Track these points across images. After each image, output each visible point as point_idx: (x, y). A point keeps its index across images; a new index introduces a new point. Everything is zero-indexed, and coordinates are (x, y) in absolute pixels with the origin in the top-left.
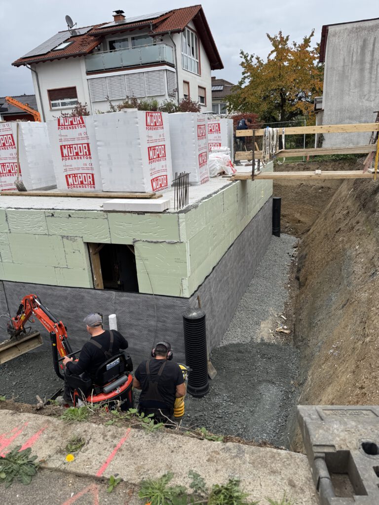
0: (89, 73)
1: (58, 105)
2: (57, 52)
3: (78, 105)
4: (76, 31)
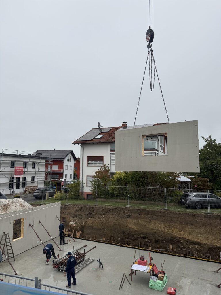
0: (112, 150)
1: (91, 164)
2: (96, 140)
3: (103, 165)
4: (102, 129)
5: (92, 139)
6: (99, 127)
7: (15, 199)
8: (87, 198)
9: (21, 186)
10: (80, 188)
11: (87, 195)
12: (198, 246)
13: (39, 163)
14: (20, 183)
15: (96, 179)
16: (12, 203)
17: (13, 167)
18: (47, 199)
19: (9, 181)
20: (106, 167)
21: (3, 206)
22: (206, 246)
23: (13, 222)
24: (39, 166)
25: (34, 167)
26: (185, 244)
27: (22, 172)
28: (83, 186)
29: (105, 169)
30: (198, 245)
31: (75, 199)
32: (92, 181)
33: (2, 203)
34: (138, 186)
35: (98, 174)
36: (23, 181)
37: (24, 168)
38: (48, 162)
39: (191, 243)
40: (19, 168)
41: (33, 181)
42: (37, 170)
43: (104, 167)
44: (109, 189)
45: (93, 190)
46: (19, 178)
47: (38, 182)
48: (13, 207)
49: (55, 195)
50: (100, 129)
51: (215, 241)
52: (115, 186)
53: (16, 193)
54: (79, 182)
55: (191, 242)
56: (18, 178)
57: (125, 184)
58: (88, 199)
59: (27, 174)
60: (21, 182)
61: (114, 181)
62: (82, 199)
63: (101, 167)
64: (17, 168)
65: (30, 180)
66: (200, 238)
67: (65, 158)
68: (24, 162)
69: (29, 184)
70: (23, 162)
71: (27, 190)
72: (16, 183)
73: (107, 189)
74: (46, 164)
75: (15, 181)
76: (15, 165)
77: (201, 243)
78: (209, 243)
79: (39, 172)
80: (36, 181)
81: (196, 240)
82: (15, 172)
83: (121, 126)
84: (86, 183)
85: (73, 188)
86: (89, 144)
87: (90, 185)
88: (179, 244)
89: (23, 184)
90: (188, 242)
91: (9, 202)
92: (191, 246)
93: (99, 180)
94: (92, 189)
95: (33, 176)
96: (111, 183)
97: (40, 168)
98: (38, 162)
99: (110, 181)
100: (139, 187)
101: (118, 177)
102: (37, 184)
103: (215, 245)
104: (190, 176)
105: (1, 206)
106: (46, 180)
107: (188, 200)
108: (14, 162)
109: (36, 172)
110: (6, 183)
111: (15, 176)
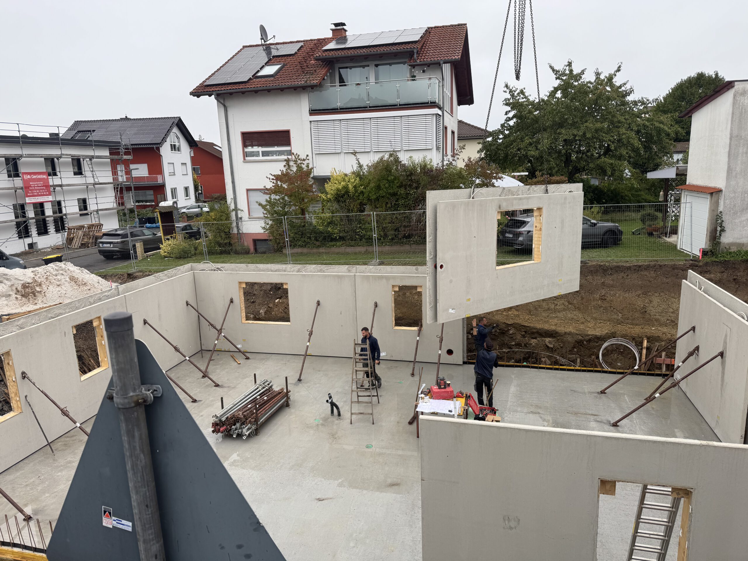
0: (313, 112)
1: (257, 154)
2: (263, 79)
3: (290, 157)
4: (272, 46)
5: (250, 79)
6: (262, 39)
7: (50, 265)
8: (256, 249)
9: (51, 228)
10: (231, 224)
11: (255, 241)
12: (550, 339)
13: (91, 158)
14: (47, 219)
15: (277, 197)
16: (47, 278)
17: (17, 175)
18: (140, 257)
19: (13, 217)
20: (299, 162)
21: (19, 288)
22: (569, 339)
23: (71, 332)
24: (95, 169)
25: (79, 172)
26: (519, 337)
27: (48, 186)
28: (239, 219)
29: (299, 168)
30: (549, 337)
31: (221, 253)
32: (264, 203)
33: (16, 279)
34: (393, 209)
35: (279, 183)
36: (54, 213)
37: (49, 175)
38: (118, 154)
39: (533, 333)
40: (34, 177)
41: (85, 212)
42: (91, 181)
43: (296, 162)
44: (314, 222)
45: (272, 226)
46: (41, 205)
47: (100, 212)
48: (51, 288)
49: (161, 246)
50: (268, 48)
51: (591, 325)
52: (332, 213)
53: (43, 249)
54: (228, 208)
55: (535, 331)
56: (40, 207)
57: (358, 206)
58: (259, 250)
59: (63, 193)
60: (48, 217)
61: (329, 200)
62: (242, 253)
63: (284, 163)
64: (29, 177)
65: (76, 209)
66: (556, 320)
67: (164, 140)
68: (45, 159)
69: (75, 219)
70: (42, 159)
71: (73, 238)
72: (34, 220)
73: (311, 224)
74: (112, 160)
75: (31, 214)
76: (22, 170)
77: (557, 333)
78: (577, 330)
79: (96, 186)
80: (94, 211)
81: (546, 327)
83: (330, 35)
84: (246, 209)
85: (213, 224)
86: (243, 93)
87: (262, 215)
88: (506, 339)
89: (55, 221)
90: (525, 332)
91: (36, 275)
92: (533, 342)
93: (283, 199)
94: (268, 226)
95: (82, 197)
96: (318, 207)
97: (98, 174)
98: (87, 157)
99: (314, 200)
100: (397, 210)
101: (338, 190)
102: (97, 220)
103: (589, 333)
104: (518, 174)
105: (14, 288)
106: (121, 208)
107: (522, 234)
108: (14, 159)
109: (87, 185)
110: (5, 222)
111: (27, 201)
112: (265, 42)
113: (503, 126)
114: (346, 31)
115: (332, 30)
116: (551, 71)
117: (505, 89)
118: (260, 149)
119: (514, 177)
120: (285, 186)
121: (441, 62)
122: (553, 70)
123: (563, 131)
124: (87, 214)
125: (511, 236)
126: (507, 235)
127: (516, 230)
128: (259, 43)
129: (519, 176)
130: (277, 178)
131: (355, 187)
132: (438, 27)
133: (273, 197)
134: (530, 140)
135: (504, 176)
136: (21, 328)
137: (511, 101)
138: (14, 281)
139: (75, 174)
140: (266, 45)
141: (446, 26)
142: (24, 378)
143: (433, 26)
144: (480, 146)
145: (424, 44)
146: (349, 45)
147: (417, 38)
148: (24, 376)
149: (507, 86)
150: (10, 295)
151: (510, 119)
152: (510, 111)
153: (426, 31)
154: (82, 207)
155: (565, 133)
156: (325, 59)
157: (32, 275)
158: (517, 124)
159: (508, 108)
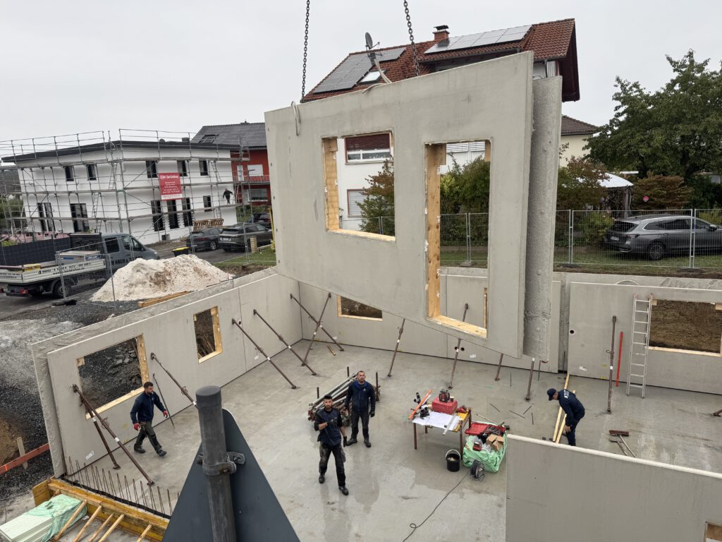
2: (367, 85)
3: (388, 159)
4: (376, 53)
5: (355, 86)
6: (367, 46)
7: (179, 257)
9: (181, 223)
13: (215, 160)
14: (178, 214)
15: (375, 198)
16: (175, 269)
17: (155, 176)
18: (253, 252)
19: (150, 212)
21: (153, 277)
23: (192, 319)
24: (218, 170)
25: (205, 173)
27: (179, 185)
32: (362, 203)
33: (151, 268)
35: (377, 184)
36: (184, 208)
37: (181, 175)
38: (238, 156)
40: (169, 177)
41: (209, 208)
42: (214, 180)
46: (174, 202)
47: (221, 208)
48: (178, 277)
50: (372, 55)
53: (173, 240)
56: (172, 203)
59: (192, 191)
60: (179, 212)
63: (383, 165)
64: (164, 177)
65: (202, 206)
68: (178, 161)
69: (200, 215)
70: (176, 162)
72: (167, 215)
74: (233, 162)
75: (165, 209)
76: (159, 171)
79: (219, 185)
80: (216, 207)
82: (162, 188)
83: (432, 38)
84: (346, 207)
87: (360, 215)
89: (185, 215)
91: (166, 266)
93: (380, 199)
95: (207, 194)
97: (220, 174)
98: (212, 159)
102: (219, 215)
104: (627, 173)
105: (149, 276)
106: (239, 205)
107: (630, 237)
108: (153, 162)
109: (211, 184)
110: (145, 216)
111: (163, 199)
112: (370, 48)
113: (612, 121)
114: (448, 33)
115: (435, 33)
116: (668, 62)
117: (616, 83)
118: (361, 152)
119: (622, 176)
120: (382, 187)
121: (546, 60)
122: (671, 62)
123: (680, 127)
124: (210, 210)
125: (617, 239)
126: (613, 238)
127: (622, 233)
128: (365, 50)
129: (627, 175)
130: (375, 179)
131: (450, 187)
132: (543, 24)
133: (371, 197)
134: (642, 137)
135: (610, 175)
136: (152, 315)
137: (622, 96)
138: (148, 270)
139: (202, 174)
140: (371, 51)
141: (552, 23)
142: (153, 358)
143: (538, 23)
144: (587, 143)
145: (528, 42)
146: (451, 47)
147: (520, 37)
148: (153, 357)
149: (618, 80)
150: (145, 283)
151: (619, 115)
152: (620, 107)
153: (531, 29)
154: (207, 204)
155: (683, 129)
156: (426, 63)
157: (163, 265)
158: (627, 119)
159: (619, 103)
